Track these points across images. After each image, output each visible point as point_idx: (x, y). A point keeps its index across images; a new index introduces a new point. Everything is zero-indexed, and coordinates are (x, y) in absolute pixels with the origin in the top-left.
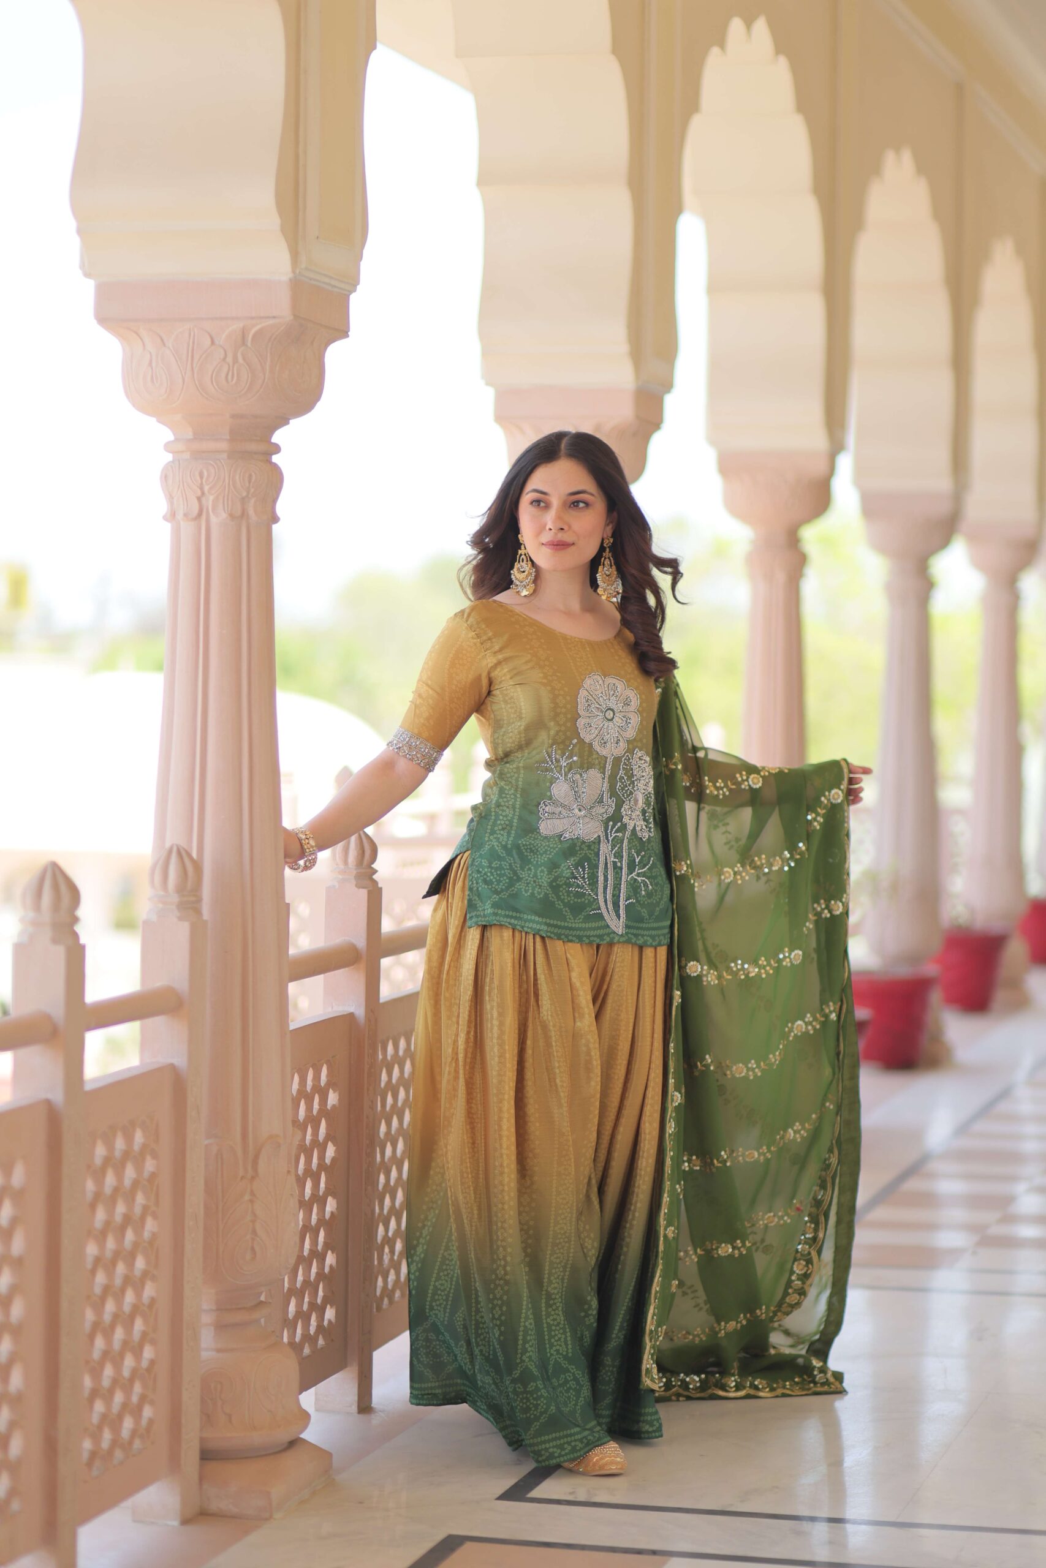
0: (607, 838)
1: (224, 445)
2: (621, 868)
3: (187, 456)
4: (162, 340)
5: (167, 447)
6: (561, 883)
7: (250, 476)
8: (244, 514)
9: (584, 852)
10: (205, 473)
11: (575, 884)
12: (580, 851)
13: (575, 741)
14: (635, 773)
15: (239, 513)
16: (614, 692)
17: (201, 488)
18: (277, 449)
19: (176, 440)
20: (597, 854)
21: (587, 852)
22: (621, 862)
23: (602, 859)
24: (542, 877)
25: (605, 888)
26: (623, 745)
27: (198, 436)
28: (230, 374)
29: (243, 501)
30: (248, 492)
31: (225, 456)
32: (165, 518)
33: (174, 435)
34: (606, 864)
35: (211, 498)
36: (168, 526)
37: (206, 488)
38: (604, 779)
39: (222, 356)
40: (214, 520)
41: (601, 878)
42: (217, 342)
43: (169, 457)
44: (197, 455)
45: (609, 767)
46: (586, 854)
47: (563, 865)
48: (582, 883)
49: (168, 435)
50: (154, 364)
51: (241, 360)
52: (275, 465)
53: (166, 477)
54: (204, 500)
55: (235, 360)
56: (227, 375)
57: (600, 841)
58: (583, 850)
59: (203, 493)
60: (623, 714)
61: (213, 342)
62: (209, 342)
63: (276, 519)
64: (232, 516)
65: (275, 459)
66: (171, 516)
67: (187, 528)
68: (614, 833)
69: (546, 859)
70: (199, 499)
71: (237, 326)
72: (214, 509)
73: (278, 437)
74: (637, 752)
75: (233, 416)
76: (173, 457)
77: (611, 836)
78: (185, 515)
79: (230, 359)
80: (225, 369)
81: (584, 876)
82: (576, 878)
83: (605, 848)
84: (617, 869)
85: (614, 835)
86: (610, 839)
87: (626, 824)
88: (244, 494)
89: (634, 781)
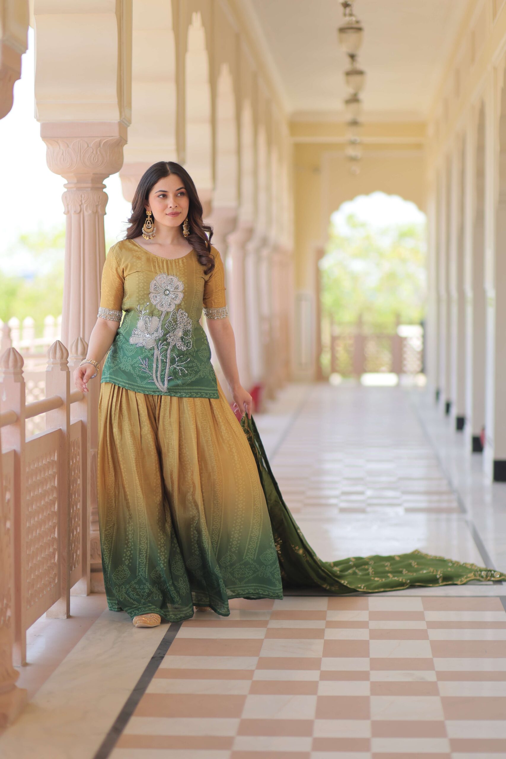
0: (158, 348)
1: (90, 185)
2: (166, 362)
3: (75, 189)
4: (68, 145)
5: (65, 186)
6: (136, 366)
7: (100, 197)
8: (97, 211)
9: (147, 353)
10: (83, 196)
11: (142, 367)
12: (145, 353)
13: (148, 304)
14: (178, 319)
15: (95, 211)
16: (171, 282)
17: (81, 201)
18: (105, 187)
19: (69, 183)
20: (153, 355)
21: (148, 353)
22: (166, 360)
23: (155, 357)
24: (129, 362)
25: (157, 371)
26: (173, 307)
27: (79, 181)
28: (95, 158)
29: (97, 206)
30: (99, 203)
31: (90, 189)
32: (64, 213)
33: (68, 181)
34: (157, 360)
35: (85, 205)
36: (65, 216)
37: (83, 202)
38: (160, 321)
39: (92, 151)
40: (86, 214)
41: (155, 366)
42: (89, 146)
43: (66, 190)
44: (79, 189)
45: (163, 316)
46: (147, 354)
47: (137, 358)
48: (145, 367)
49: (65, 182)
50: (64, 154)
51: (99, 153)
52: (105, 192)
53: (66, 197)
54: (82, 206)
55: (97, 153)
56: (94, 158)
57: (154, 349)
58: (146, 352)
59: (82, 204)
60: (174, 292)
61: (88, 146)
62: (86, 146)
63: (105, 214)
64: (93, 212)
65: (104, 190)
66: (67, 212)
67: (74, 217)
68: (162, 346)
69: (131, 354)
70: (80, 205)
71: (98, 140)
72: (86, 210)
73: (105, 182)
74: (180, 310)
75: (94, 174)
76: (67, 190)
77: (160, 347)
78: (75, 212)
79: (94, 152)
80: (93, 156)
81: (146, 364)
82: (142, 365)
83: (156, 352)
84: (164, 363)
85: (161, 347)
86: (160, 349)
87: (170, 342)
88: (97, 204)
89: (177, 324)
